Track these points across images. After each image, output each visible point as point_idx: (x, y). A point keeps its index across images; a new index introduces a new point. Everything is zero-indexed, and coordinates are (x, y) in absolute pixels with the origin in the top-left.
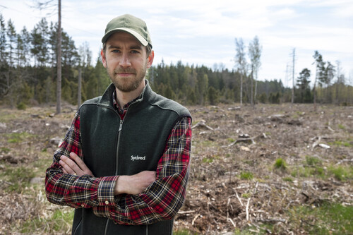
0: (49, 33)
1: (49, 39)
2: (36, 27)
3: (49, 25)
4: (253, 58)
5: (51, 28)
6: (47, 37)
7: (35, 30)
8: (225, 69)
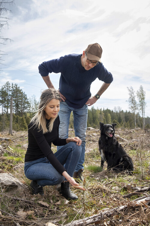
0: (11, 91)
1: (11, 94)
2: (3, 87)
3: (11, 85)
4: (140, 100)
5: (12, 87)
6: (10, 93)
7: (3, 89)
8: (121, 111)
